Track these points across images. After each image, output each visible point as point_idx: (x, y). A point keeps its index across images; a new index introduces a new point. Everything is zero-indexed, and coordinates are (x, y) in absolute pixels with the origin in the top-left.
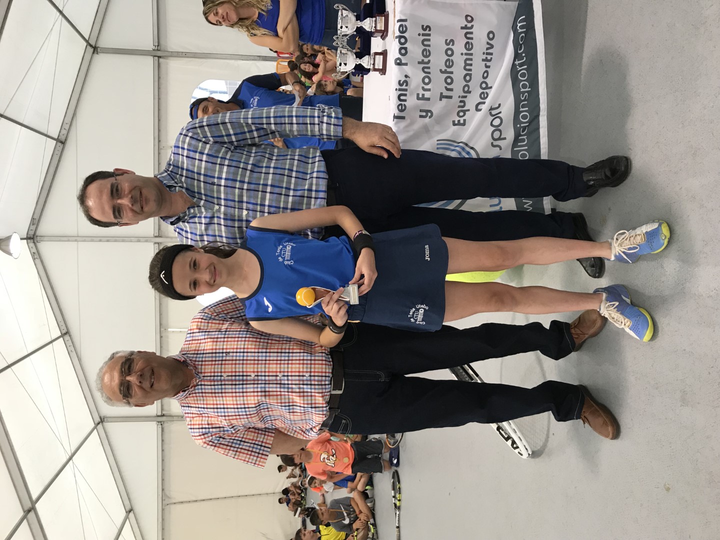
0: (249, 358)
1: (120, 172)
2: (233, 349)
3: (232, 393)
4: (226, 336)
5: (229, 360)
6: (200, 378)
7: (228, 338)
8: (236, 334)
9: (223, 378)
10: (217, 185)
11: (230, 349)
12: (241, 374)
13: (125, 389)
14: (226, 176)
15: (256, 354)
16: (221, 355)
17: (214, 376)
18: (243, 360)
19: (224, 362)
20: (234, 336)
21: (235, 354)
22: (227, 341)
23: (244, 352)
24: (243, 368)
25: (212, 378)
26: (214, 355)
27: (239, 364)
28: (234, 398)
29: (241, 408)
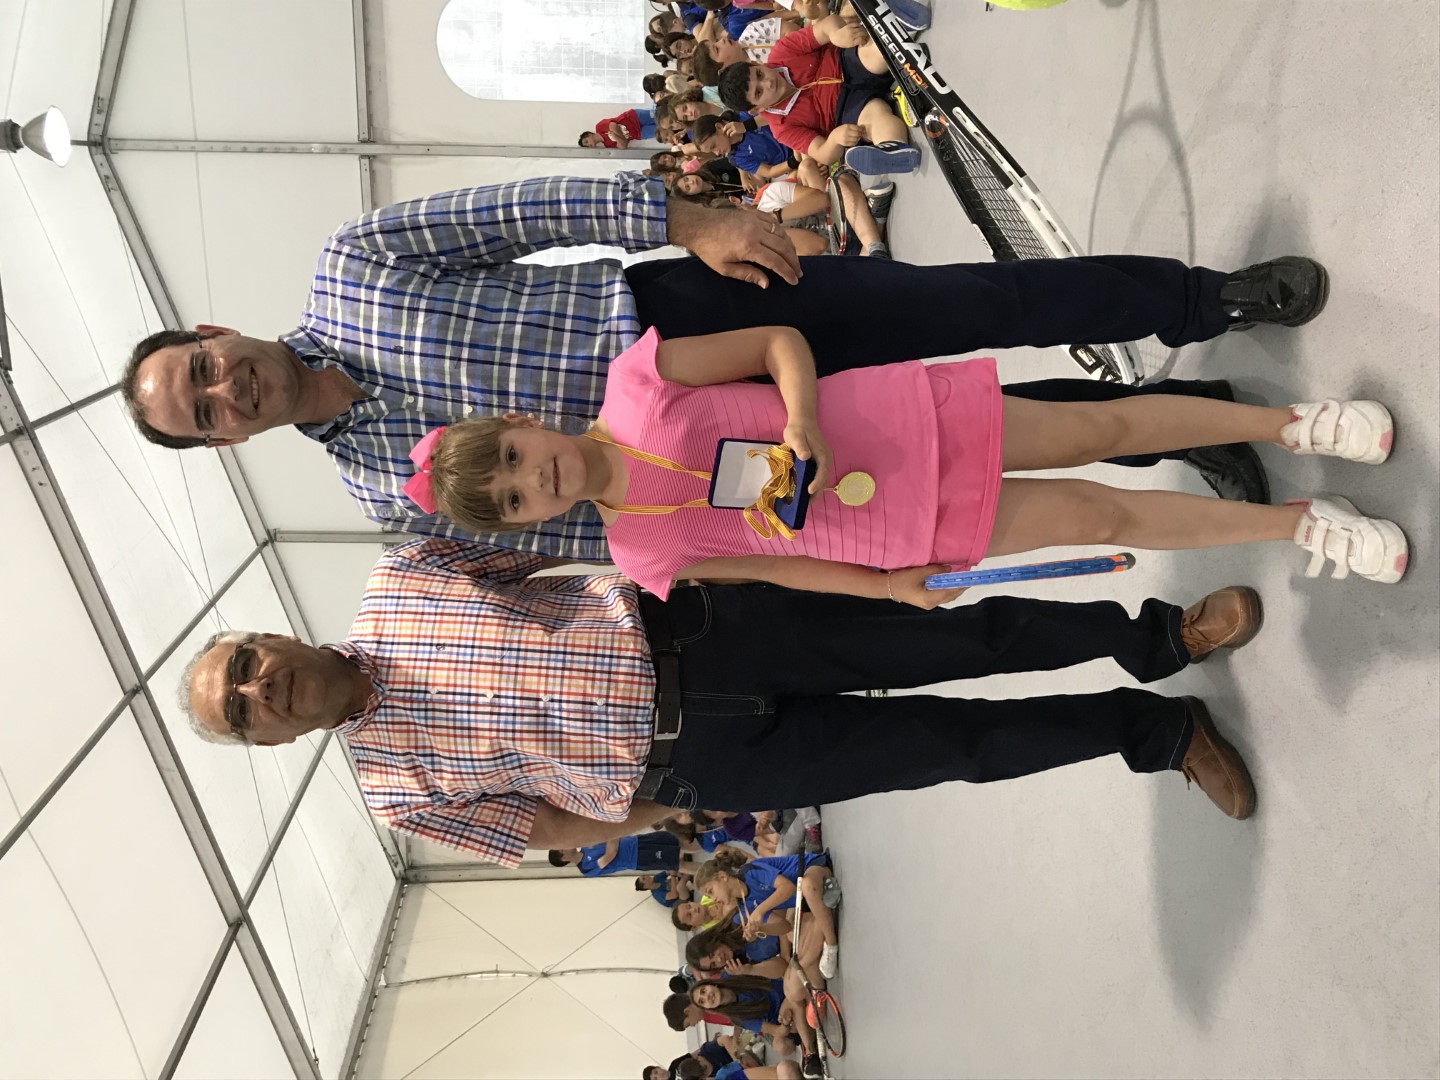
0: (483, 659)
1: (210, 332)
2: (453, 638)
3: (448, 727)
4: (439, 610)
5: (443, 661)
6: (383, 693)
7: (442, 614)
8: (458, 608)
9: (428, 696)
10: (406, 353)
11: (445, 637)
12: (466, 690)
13: (235, 711)
14: (423, 332)
15: (498, 653)
16: (428, 648)
17: (412, 691)
18: (472, 662)
19: (432, 664)
20: (454, 611)
21: (455, 649)
22: (441, 622)
23: (473, 647)
24: (470, 679)
25: (408, 695)
26: (414, 648)
27: (463, 670)
28: (452, 739)
29: (465, 760)
